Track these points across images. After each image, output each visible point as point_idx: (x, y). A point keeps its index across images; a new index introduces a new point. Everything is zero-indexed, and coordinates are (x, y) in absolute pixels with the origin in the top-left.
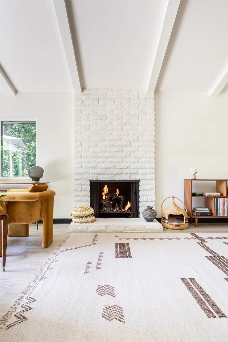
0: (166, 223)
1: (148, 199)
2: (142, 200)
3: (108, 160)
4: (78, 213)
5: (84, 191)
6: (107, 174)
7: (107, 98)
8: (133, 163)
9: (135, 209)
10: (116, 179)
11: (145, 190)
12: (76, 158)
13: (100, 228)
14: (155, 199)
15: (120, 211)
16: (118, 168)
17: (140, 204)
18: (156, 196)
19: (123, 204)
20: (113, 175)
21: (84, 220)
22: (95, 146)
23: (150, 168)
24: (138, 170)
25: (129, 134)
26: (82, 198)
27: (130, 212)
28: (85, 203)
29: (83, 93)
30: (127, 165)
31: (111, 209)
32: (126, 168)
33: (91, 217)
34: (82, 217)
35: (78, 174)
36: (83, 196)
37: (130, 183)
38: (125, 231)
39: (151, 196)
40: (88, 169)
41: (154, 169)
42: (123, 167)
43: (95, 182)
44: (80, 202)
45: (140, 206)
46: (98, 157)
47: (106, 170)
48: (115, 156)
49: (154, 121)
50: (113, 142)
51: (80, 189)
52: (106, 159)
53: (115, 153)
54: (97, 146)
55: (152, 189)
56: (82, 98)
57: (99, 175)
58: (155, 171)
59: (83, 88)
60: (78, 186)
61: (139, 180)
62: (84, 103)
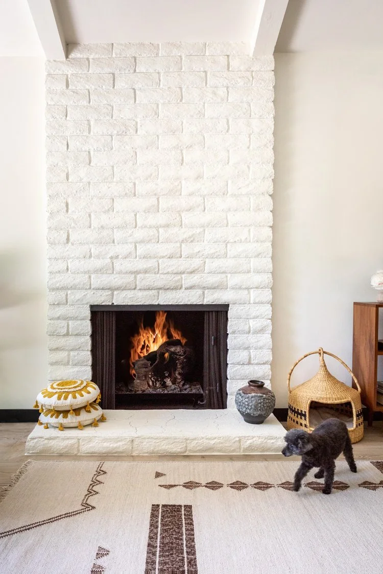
0: (301, 424)
1: (250, 358)
2: (236, 360)
3: (141, 250)
4: (53, 402)
5: (76, 335)
6: (138, 288)
7: (137, 71)
8: (212, 256)
9: (214, 384)
10: (161, 303)
11: (244, 332)
12: (52, 243)
13: (115, 445)
14: (270, 358)
15: (175, 389)
16: (168, 273)
17: (230, 371)
18: (274, 350)
19: (182, 368)
20: (154, 292)
21: (71, 420)
22: (104, 212)
23: (258, 272)
24: (224, 276)
25: (199, 177)
26: (69, 355)
27: (202, 392)
28: (76, 369)
29: (70, 57)
30: (196, 263)
31: (151, 383)
32: (191, 273)
33: (92, 410)
34: (65, 413)
35: (58, 289)
36: (72, 350)
37: (202, 313)
38: (185, 452)
39: (261, 348)
40: (87, 276)
41: (270, 275)
42: (182, 269)
43: (107, 312)
44: (64, 365)
45: (228, 377)
46: (113, 242)
47: (135, 277)
48: (160, 239)
49: (271, 137)
50: (153, 200)
51: (64, 331)
52: (136, 247)
53: (160, 230)
54: (111, 212)
55: (262, 331)
56: (66, 72)
57: (115, 293)
58: (271, 279)
59: (70, 44)
60: (59, 321)
61: (228, 305)
62: (74, 88)
